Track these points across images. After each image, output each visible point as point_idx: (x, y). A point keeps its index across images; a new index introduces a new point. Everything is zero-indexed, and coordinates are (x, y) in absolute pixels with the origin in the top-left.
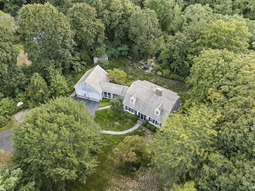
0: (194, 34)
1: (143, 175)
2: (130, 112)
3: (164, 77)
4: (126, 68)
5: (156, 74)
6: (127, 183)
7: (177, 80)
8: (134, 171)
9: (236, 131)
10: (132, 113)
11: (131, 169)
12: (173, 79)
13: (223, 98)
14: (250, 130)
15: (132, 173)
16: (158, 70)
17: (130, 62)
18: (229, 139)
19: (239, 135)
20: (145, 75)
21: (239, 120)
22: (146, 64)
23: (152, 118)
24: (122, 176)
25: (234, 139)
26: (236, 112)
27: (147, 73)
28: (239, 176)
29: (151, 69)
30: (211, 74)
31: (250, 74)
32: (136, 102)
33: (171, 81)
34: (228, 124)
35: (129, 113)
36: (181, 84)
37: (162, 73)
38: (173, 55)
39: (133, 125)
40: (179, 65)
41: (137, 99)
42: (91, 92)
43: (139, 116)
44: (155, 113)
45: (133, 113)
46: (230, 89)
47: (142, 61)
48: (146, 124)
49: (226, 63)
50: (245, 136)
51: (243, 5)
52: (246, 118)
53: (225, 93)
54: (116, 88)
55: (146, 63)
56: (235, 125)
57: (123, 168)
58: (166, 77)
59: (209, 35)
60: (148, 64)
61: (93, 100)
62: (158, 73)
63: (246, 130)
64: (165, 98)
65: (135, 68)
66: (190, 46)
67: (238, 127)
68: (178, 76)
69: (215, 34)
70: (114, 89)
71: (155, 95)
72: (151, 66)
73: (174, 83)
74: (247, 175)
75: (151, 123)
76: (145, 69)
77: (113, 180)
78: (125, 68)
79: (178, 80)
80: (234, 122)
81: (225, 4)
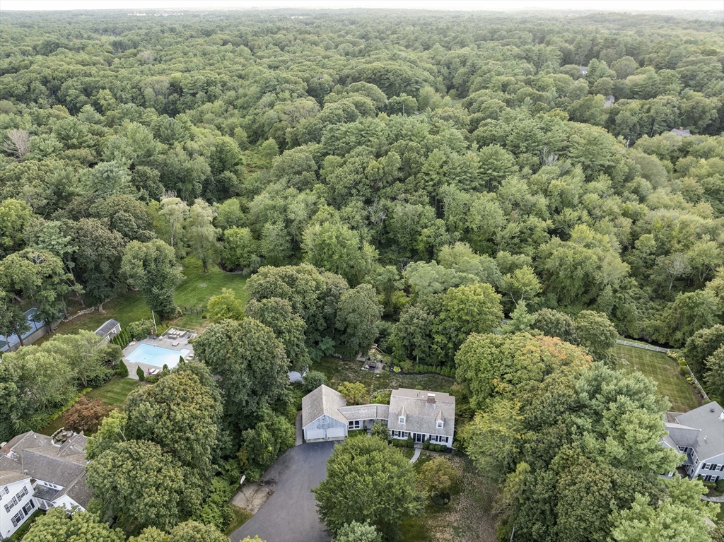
0: (432, 307)
1: (458, 504)
2: (399, 438)
3: (406, 374)
4: (343, 375)
5: (393, 371)
6: (447, 519)
7: (426, 373)
8: (447, 503)
9: (535, 410)
10: (402, 438)
11: (442, 503)
12: (420, 373)
13: (511, 387)
14: (544, 407)
15: (446, 506)
16: (392, 365)
17: (342, 363)
18: (533, 419)
19: (538, 413)
20: (379, 378)
21: (534, 402)
22: (369, 359)
23: (434, 435)
24: (438, 514)
25: (536, 418)
26: (528, 397)
27: (379, 374)
28: (549, 438)
29: (380, 365)
30: (489, 365)
31: (525, 360)
32: (407, 421)
33: (418, 376)
34: (527, 408)
35: (399, 440)
36: (434, 377)
37: (401, 369)
38: (415, 340)
39: (412, 453)
40: (423, 352)
41: (407, 417)
42: (332, 427)
43: (414, 439)
44: (437, 427)
45: (406, 438)
46: (513, 376)
47: (359, 356)
48: (427, 447)
49: (498, 349)
50: (542, 412)
51: (461, 224)
52: (537, 398)
53: (510, 382)
54: (366, 411)
55: (367, 358)
56: (533, 407)
57: (433, 506)
58: (409, 373)
59: (456, 309)
60: (371, 358)
61: (334, 439)
62: (394, 370)
63: (541, 408)
64: (441, 404)
65: (357, 372)
66: (433, 324)
67: (536, 408)
68: (426, 367)
69: (464, 306)
70: (365, 412)
71: (427, 404)
72: (378, 361)
73: (424, 378)
74: (553, 435)
75: (433, 442)
76: (372, 367)
77: (430, 522)
78: (341, 376)
79: (428, 373)
80: (531, 405)
81: (435, 225)
